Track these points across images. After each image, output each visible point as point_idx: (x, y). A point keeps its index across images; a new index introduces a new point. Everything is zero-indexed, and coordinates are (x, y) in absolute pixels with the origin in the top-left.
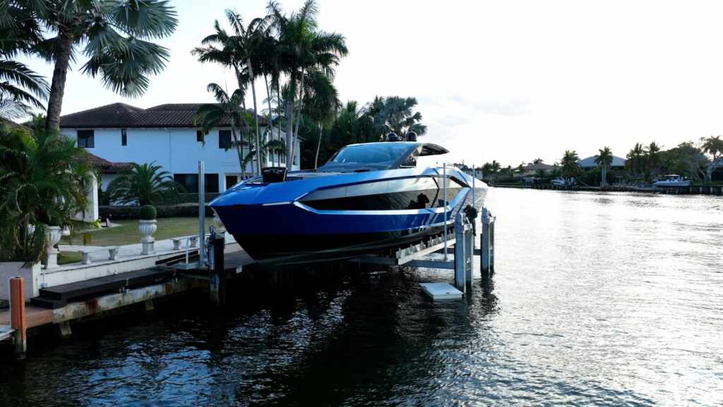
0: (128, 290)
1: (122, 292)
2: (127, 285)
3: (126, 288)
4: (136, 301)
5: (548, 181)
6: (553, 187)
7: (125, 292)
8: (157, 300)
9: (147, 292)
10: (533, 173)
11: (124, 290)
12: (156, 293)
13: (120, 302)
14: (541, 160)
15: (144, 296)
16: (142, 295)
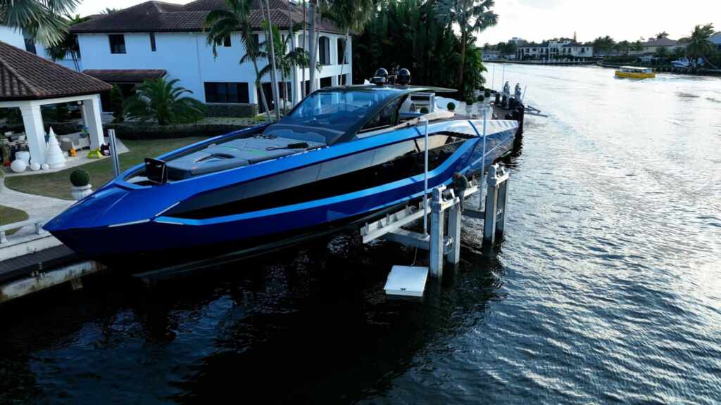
0: (41, 274)
1: (36, 276)
2: (41, 268)
3: (40, 272)
4: (56, 283)
5: (669, 61)
6: (673, 69)
7: (39, 275)
8: (85, 277)
9: (71, 272)
10: (653, 50)
11: (37, 273)
12: (83, 271)
13: (33, 287)
14: (667, 35)
15: (66, 277)
16: (64, 276)
